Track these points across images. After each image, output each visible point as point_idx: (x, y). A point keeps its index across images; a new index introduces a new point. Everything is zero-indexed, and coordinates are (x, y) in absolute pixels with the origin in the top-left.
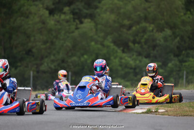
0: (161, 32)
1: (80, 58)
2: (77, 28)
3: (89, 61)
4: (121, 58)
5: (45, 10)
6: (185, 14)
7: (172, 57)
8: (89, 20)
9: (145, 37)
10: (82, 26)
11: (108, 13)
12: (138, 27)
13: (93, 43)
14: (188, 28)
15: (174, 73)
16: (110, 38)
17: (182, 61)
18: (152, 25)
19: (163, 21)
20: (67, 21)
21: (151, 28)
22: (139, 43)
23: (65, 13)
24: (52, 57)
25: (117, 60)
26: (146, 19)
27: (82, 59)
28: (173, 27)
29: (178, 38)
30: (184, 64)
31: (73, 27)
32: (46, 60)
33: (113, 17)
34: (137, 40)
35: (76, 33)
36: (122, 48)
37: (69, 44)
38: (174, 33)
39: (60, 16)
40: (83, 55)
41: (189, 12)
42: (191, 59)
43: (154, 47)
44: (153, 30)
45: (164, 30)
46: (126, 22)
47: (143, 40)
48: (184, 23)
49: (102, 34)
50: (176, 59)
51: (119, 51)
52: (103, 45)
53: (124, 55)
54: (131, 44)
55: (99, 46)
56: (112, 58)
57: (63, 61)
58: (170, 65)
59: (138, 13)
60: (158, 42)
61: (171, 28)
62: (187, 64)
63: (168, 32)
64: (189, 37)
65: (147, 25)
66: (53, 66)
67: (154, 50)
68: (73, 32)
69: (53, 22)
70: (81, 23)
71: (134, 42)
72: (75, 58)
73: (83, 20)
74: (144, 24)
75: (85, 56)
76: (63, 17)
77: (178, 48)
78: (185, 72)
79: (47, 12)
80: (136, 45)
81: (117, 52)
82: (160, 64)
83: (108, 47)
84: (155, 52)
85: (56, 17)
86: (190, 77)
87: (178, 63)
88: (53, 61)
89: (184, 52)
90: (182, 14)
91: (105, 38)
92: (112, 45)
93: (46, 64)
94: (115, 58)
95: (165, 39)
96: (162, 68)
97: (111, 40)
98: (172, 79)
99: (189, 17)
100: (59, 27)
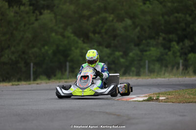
0: (121, 22)
1: (40, 49)
2: (37, 20)
3: (50, 52)
4: (82, 49)
5: (4, 2)
6: (144, 4)
7: (133, 47)
8: (49, 11)
9: (106, 27)
10: (42, 17)
11: (68, 4)
12: (98, 17)
13: (53, 34)
14: (148, 18)
15: (136, 63)
16: (69, 29)
17: (142, 51)
18: (112, 16)
19: (123, 11)
20: (27, 13)
21: (111, 19)
22: (99, 33)
23: (24, 5)
24: (13, 49)
25: (78, 51)
26: (105, 9)
27: (43, 50)
28: (133, 17)
29: (139, 28)
30: (145, 53)
31: (33, 18)
32: (7, 51)
33: (72, 8)
34: (98, 30)
35: (36, 24)
36: (82, 39)
37: (29, 35)
38: (134, 23)
39: (19, 7)
40: (43, 46)
41: (148, 2)
42: (152, 49)
43: (115, 37)
44: (112, 20)
45: (124, 20)
46: (86, 13)
47: (103, 31)
48: (143, 12)
49: (62, 25)
50: (137, 48)
51: (80, 41)
52: (64, 36)
53: (85, 45)
54: (91, 35)
55: (60, 37)
56: (73, 48)
57: (24, 53)
58: (131, 54)
59: (98, 3)
60: (118, 32)
61: (131, 18)
62: (148, 53)
63: (128, 22)
64: (149, 27)
65: (107, 15)
66: (13, 58)
67: (114, 40)
68: (33, 23)
69: (12, 14)
70: (41, 14)
71: (94, 32)
72: (36, 49)
73: (42, 11)
74: (104, 15)
75: (46, 48)
76: (22, 8)
77: (138, 37)
78: (147, 62)
79: (7, 4)
80: (97, 35)
81: (77, 42)
82: (121, 53)
83: (68, 37)
84: (116, 42)
85: (16, 8)
86: (152, 66)
87: (139, 53)
88: (13, 53)
89: (144, 41)
90: (141, 4)
91: (65, 29)
92: (72, 35)
93: (6, 56)
94: (76, 48)
95: (126, 29)
96: (123, 58)
97: (70, 31)
98: (133, 69)
99: (148, 7)
100: (19, 19)
